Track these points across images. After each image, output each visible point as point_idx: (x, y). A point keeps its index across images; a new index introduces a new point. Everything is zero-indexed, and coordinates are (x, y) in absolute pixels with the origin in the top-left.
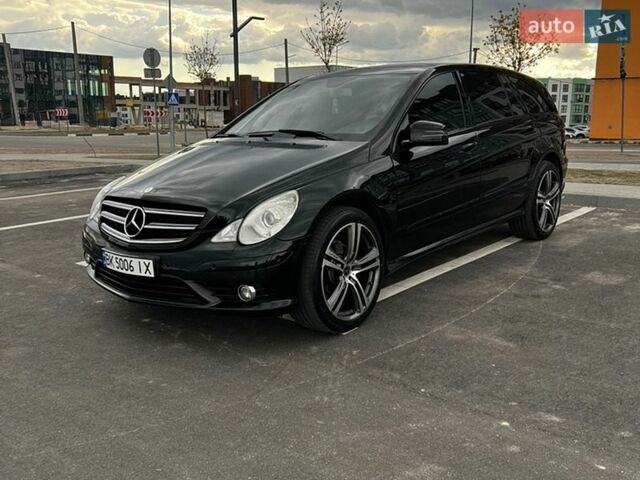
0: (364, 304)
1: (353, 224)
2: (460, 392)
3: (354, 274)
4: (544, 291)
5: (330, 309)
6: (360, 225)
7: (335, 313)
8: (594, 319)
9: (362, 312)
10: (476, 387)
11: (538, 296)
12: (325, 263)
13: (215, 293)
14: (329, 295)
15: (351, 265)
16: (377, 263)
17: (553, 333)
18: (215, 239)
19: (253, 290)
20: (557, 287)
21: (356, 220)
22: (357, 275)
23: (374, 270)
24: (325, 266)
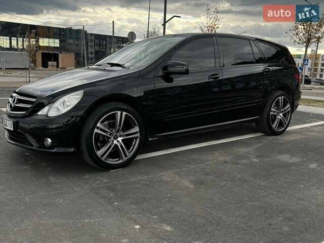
0: (126, 156)
1: (119, 113)
2: (134, 207)
3: (120, 139)
4: (245, 161)
5: (99, 156)
6: (124, 113)
7: (103, 159)
8: (255, 179)
9: (124, 160)
10: (145, 205)
11: (238, 164)
12: (96, 130)
13: (37, 141)
14: (99, 149)
15: (118, 134)
16: (138, 135)
17: (223, 184)
18: (39, 113)
19: (50, 140)
20: (255, 160)
21: (122, 110)
22: (122, 140)
23: (136, 138)
24: (96, 133)
